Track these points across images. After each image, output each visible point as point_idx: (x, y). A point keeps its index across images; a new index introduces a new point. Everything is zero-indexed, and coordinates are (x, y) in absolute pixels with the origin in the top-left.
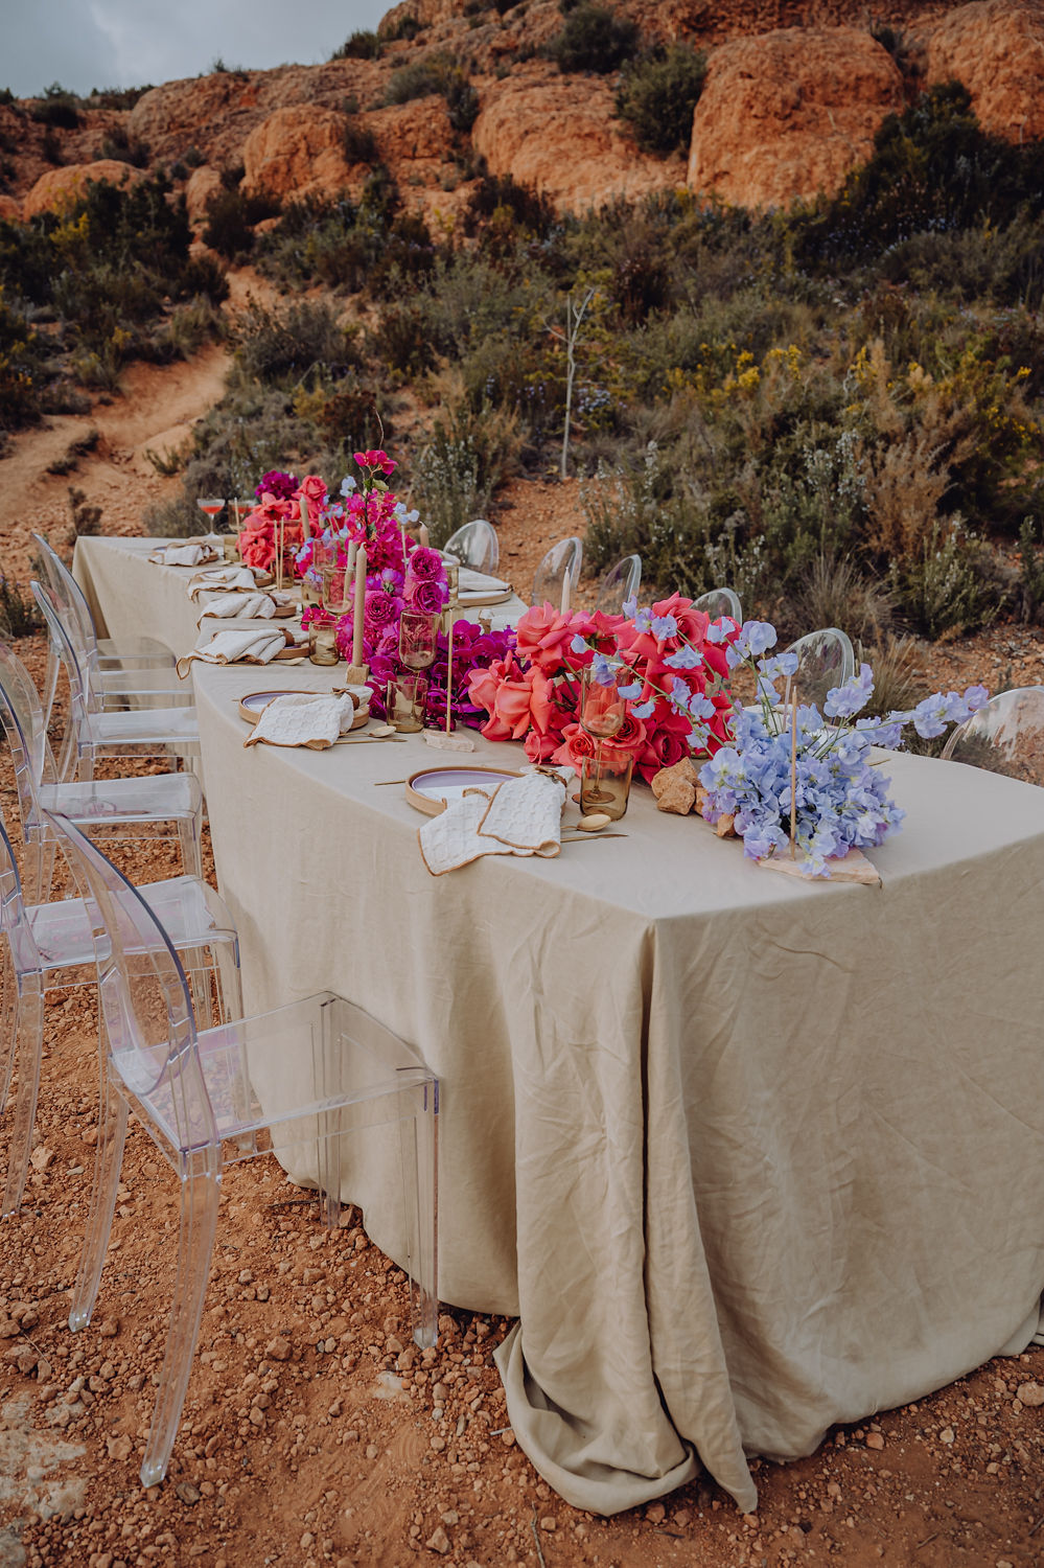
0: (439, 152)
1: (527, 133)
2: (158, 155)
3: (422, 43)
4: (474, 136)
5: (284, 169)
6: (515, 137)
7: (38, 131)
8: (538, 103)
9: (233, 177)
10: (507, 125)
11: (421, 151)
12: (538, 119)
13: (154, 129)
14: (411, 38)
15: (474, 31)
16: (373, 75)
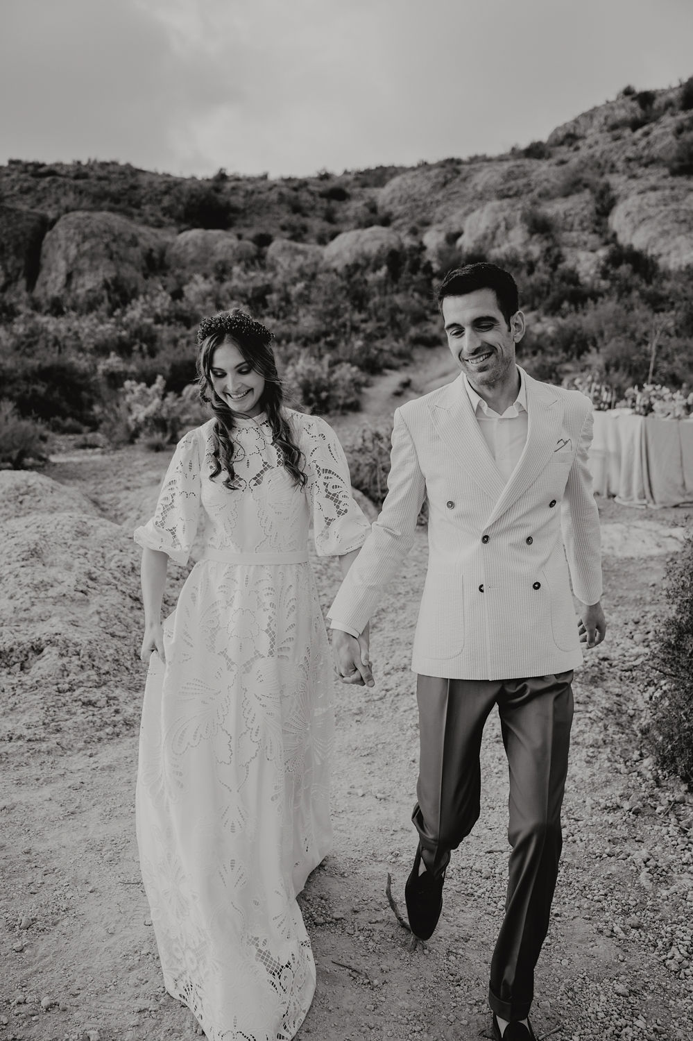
0: (588, 227)
1: (644, 220)
2: (398, 218)
3: (577, 149)
4: (610, 219)
5: (490, 237)
6: (636, 222)
7: (323, 203)
8: (653, 202)
9: (453, 238)
10: (632, 215)
11: (576, 226)
12: (652, 211)
13: (396, 202)
14: (570, 145)
15: (614, 144)
16: (543, 171)
